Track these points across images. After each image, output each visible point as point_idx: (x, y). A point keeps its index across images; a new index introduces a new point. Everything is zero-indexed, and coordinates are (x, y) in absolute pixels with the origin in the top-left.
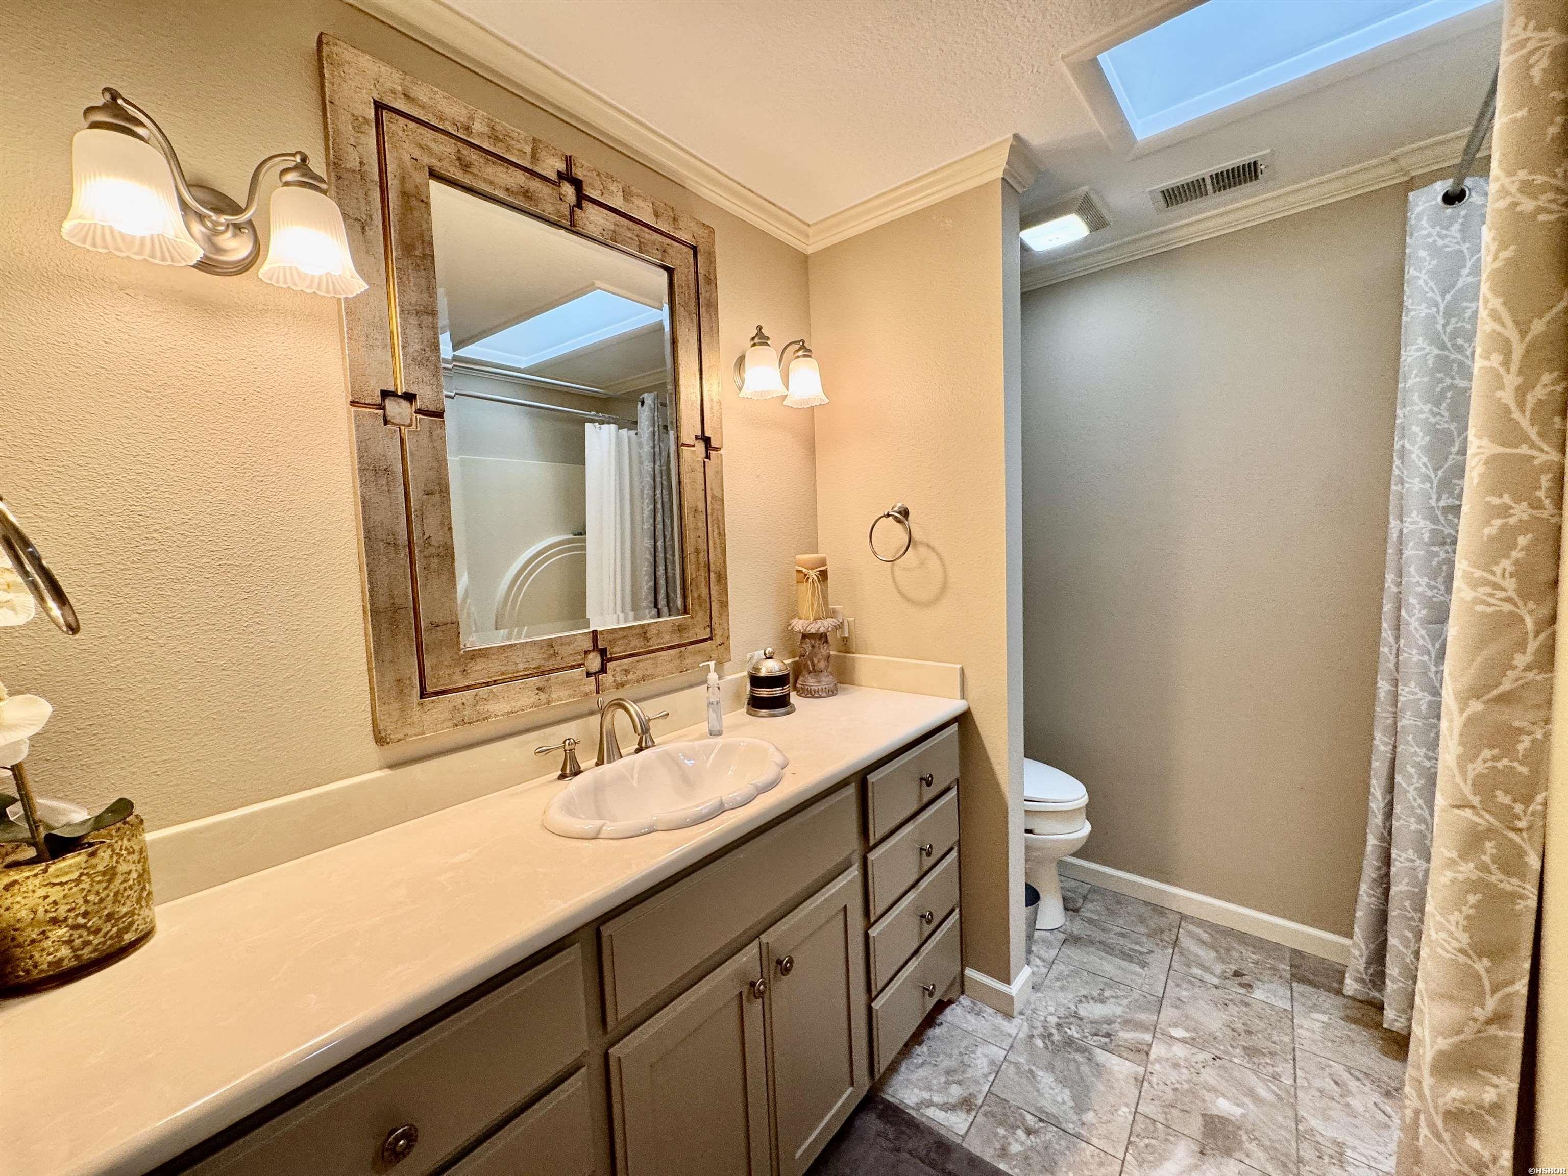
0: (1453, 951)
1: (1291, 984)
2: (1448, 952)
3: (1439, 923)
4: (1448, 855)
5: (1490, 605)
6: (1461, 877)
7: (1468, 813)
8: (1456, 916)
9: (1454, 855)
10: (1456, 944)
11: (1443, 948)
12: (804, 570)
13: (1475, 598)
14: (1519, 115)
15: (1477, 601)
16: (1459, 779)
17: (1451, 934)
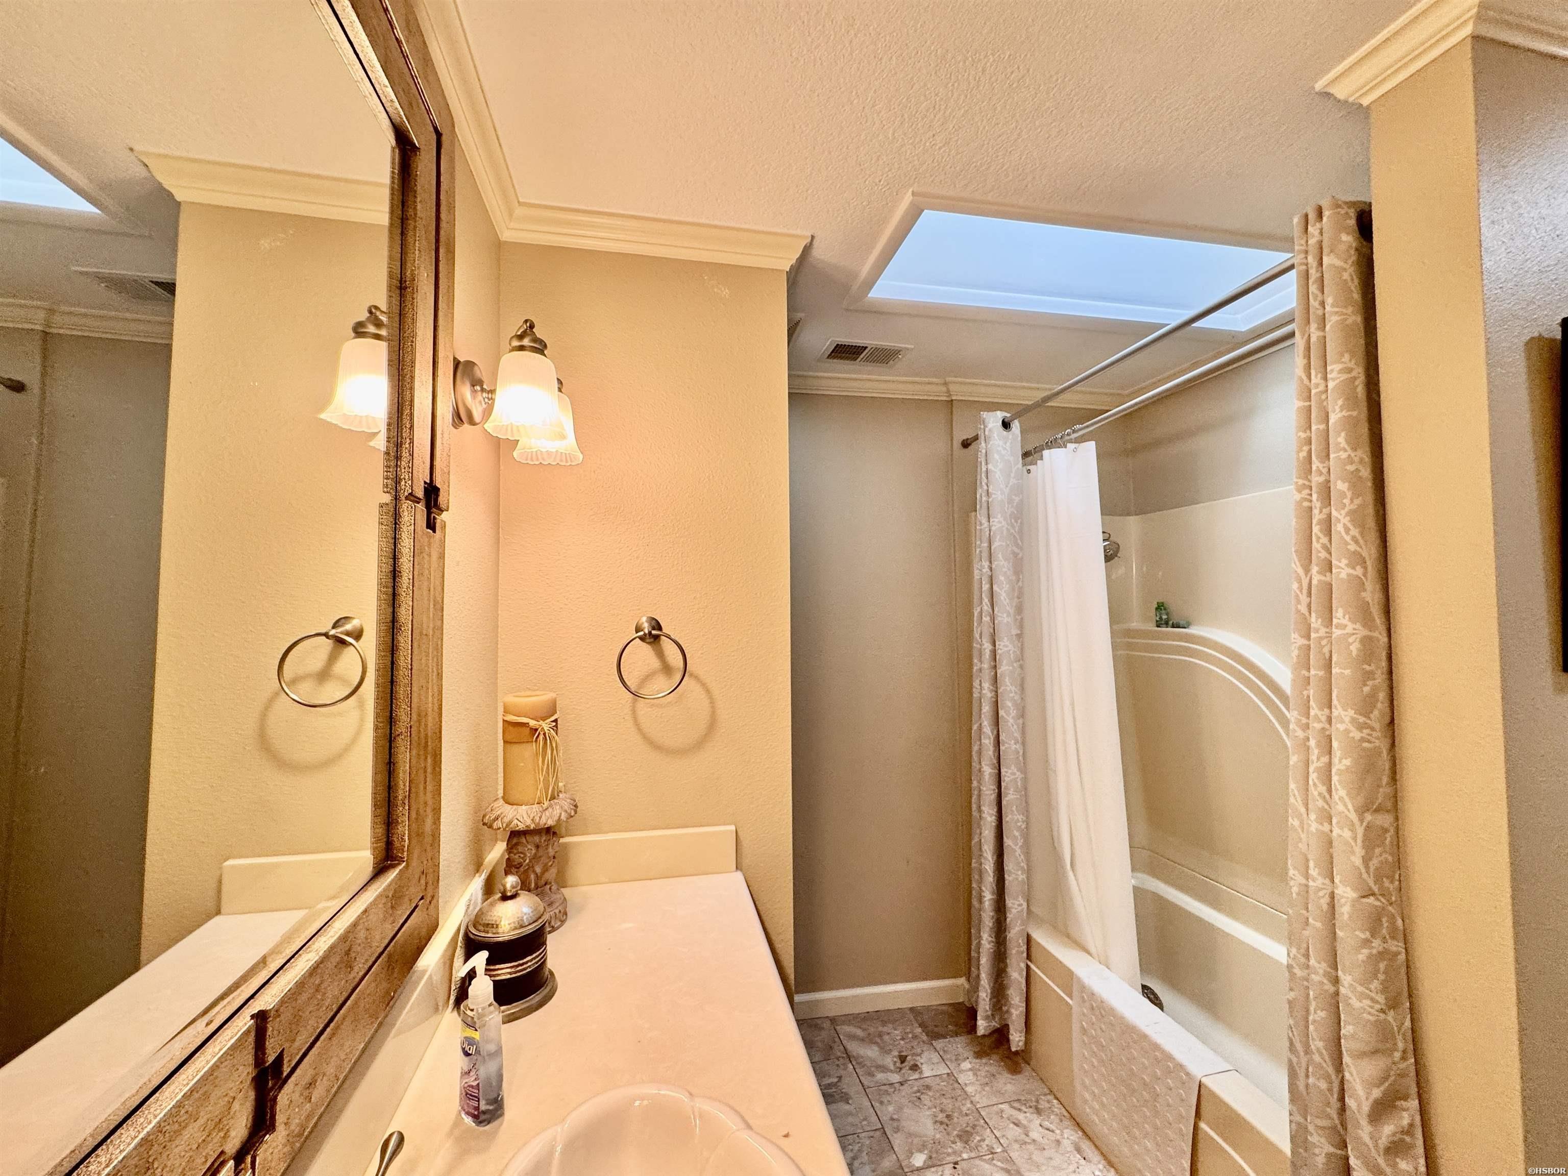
0: (1376, 1013)
1: (932, 1044)
2: (1372, 1015)
3: (1362, 993)
4: (1363, 936)
5: (1369, 742)
6: (1374, 951)
7: (1371, 900)
8: (1375, 985)
9: (1368, 935)
10: (1378, 1007)
11: (1369, 1013)
12: (532, 723)
13: (1362, 737)
14: (1355, 413)
15: (1362, 740)
16: (1365, 876)
17: (1372, 1000)
